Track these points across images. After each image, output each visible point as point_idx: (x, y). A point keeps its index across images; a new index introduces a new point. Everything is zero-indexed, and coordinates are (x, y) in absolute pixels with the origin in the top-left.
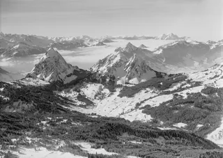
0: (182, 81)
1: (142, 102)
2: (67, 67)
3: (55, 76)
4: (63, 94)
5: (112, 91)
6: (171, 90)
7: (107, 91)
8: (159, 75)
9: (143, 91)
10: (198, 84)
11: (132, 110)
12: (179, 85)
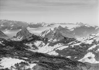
0: (73, 41)
1: (56, 48)
2: (29, 34)
3: (24, 37)
4: (27, 44)
5: (46, 44)
6: (68, 44)
7: (44, 44)
8: (65, 38)
9: (58, 44)
10: (79, 42)
11: (52, 51)
12: (72, 42)
